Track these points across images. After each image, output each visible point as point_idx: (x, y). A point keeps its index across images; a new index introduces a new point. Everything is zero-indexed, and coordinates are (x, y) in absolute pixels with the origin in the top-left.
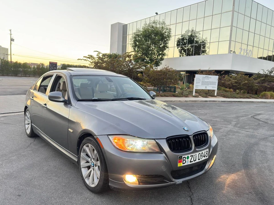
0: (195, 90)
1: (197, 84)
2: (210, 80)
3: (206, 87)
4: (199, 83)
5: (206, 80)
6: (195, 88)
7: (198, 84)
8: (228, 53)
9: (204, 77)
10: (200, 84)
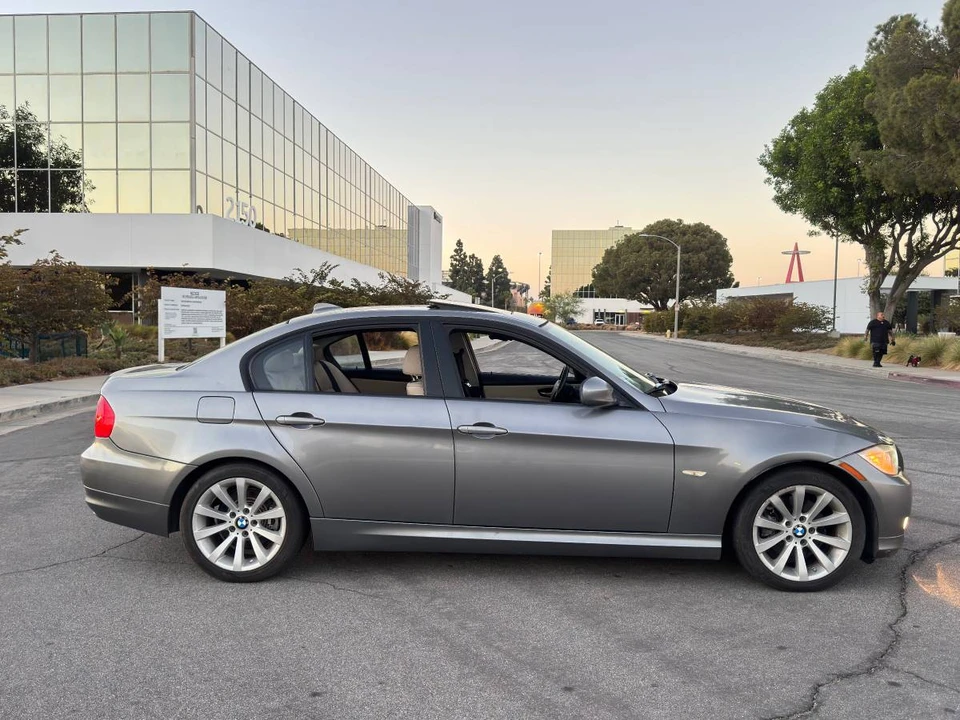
0: (163, 342)
1: (169, 322)
2: (205, 306)
3: (195, 331)
4: (174, 316)
5: (194, 307)
6: (163, 334)
7: (171, 321)
8: (188, 212)
9: (187, 296)
10: (177, 321)
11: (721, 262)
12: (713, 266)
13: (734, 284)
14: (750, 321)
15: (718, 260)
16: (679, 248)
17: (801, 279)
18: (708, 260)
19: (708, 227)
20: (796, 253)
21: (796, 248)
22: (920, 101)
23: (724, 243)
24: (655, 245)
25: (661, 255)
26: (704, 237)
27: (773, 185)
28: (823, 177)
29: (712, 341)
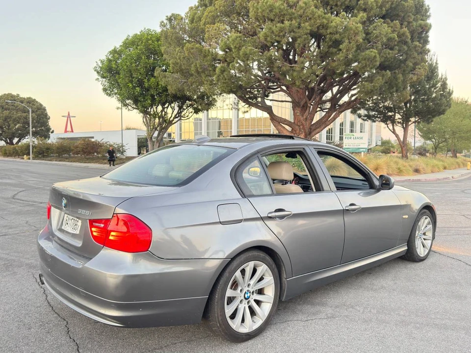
11: (45, 119)
12: (41, 121)
13: (51, 131)
14: (83, 151)
15: (43, 118)
16: (30, 110)
17: (72, 131)
18: (37, 118)
19: (35, 100)
20: (69, 116)
21: (69, 114)
22: (192, 54)
23: (45, 110)
24: (5, 107)
25: (10, 113)
26: (33, 105)
27: (100, 82)
28: (131, 82)
29: (56, 161)
